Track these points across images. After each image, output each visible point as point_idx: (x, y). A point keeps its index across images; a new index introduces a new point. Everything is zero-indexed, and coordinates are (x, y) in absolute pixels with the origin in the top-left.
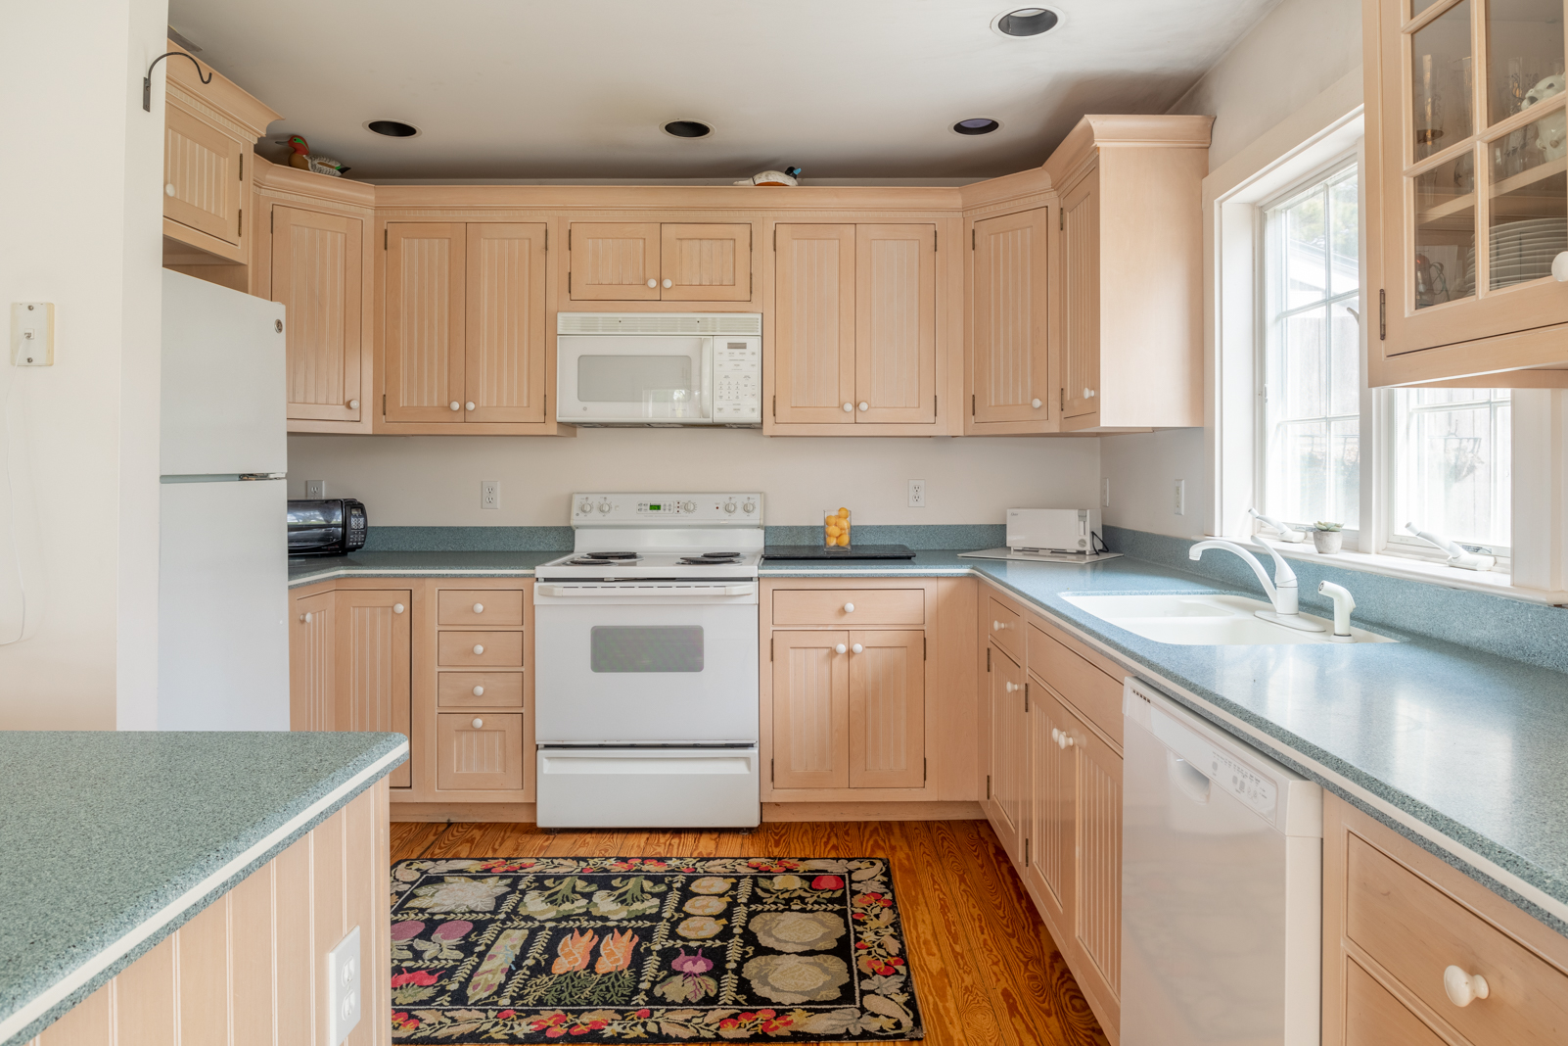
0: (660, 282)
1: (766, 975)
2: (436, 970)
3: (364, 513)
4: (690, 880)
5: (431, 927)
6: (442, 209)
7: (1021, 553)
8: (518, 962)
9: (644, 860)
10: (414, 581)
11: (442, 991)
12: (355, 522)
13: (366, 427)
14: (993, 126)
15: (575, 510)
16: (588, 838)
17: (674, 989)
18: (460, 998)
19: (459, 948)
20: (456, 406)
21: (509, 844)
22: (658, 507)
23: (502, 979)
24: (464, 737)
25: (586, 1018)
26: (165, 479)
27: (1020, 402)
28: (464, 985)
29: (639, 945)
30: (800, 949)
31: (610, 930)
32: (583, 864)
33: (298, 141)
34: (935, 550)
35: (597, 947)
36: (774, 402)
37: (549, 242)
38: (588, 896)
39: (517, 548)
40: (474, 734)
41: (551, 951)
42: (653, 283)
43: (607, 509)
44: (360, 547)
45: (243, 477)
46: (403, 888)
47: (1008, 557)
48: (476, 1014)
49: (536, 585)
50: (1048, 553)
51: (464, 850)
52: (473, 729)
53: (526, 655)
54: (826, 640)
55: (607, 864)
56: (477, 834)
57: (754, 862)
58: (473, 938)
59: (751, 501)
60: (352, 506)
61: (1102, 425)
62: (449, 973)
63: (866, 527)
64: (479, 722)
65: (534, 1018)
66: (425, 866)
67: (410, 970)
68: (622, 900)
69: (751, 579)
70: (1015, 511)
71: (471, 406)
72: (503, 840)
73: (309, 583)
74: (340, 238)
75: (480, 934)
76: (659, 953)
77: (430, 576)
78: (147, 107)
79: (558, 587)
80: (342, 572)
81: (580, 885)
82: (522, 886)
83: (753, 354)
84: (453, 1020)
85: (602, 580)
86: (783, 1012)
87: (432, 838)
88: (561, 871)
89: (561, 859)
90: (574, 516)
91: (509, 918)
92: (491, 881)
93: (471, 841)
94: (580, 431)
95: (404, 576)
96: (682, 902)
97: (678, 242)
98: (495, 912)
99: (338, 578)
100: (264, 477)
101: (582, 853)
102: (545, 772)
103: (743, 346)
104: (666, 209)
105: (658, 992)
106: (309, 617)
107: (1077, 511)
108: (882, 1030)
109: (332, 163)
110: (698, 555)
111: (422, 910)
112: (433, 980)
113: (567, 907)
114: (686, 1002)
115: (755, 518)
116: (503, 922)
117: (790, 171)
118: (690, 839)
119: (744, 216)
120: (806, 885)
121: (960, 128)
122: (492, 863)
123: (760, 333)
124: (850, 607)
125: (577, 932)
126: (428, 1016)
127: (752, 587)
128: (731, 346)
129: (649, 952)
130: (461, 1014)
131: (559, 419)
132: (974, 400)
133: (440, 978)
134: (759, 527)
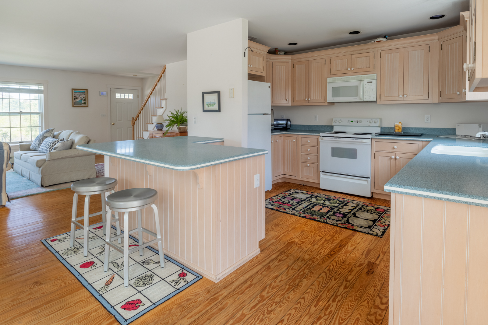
0: (351, 69)
1: (354, 220)
2: (291, 205)
3: (290, 121)
4: (348, 203)
5: (293, 199)
6: (304, 58)
7: (461, 137)
8: (306, 207)
9: (339, 198)
10: (297, 135)
11: (291, 207)
12: (289, 123)
13: (290, 104)
14: (443, 16)
15: (333, 122)
16: (330, 192)
17: (333, 217)
18: (294, 209)
19: (297, 203)
20: (307, 99)
21: (314, 190)
22: (352, 121)
23: (302, 208)
24: (306, 167)
25: (314, 217)
26: (249, 114)
27: (454, 93)
28: (295, 208)
29: (330, 210)
30: (364, 218)
31: (326, 207)
32: (326, 196)
33: (277, 49)
34: (433, 135)
35: (322, 208)
36: (380, 96)
37: (326, 62)
38: (324, 201)
39: (321, 130)
40: (308, 167)
41: (313, 207)
42: (349, 69)
43: (340, 122)
44: (290, 128)
45: (264, 114)
46: (291, 193)
47: (456, 138)
48: (295, 212)
49: (320, 137)
50: (469, 137)
51: (305, 190)
52: (307, 166)
53: (318, 152)
54: (389, 155)
55: (331, 197)
56: (308, 188)
57: (365, 203)
58: (300, 202)
59: (377, 120)
60: (288, 120)
61: (466, 99)
62: (293, 206)
63: (411, 128)
64: (309, 165)
65: (305, 214)
66: (296, 190)
67: (287, 204)
68: (331, 203)
69: (369, 139)
70: (459, 124)
71: (310, 99)
72: (313, 189)
73: (277, 134)
74: (285, 67)
75: (301, 202)
76: (333, 212)
77: (300, 134)
78: (245, 57)
79: (324, 138)
80: (284, 133)
81: (324, 199)
82: (312, 197)
83: (374, 84)
84: (291, 211)
85: (334, 137)
86: (353, 226)
87: (299, 187)
88: (321, 196)
89: (323, 195)
90: (333, 123)
91: (308, 201)
92: (307, 195)
93: (306, 189)
94: (335, 104)
95: (295, 134)
96: (343, 206)
97: (356, 59)
98: (305, 199)
99: (283, 134)
100: (267, 114)
101: (327, 194)
102: (322, 177)
103: (371, 82)
104: (352, 51)
105: (329, 217)
106: (277, 141)
107: (478, 125)
108: (373, 234)
109: (283, 52)
110: (361, 133)
111: (293, 196)
112: (290, 206)
113: (319, 202)
114: (334, 220)
115: (378, 124)
116: (306, 201)
117: (385, 37)
118: (353, 197)
119: (373, 50)
120: (374, 209)
121: (432, 18)
122: (309, 192)
123: (376, 79)
124: (396, 147)
125: (319, 206)
126: (287, 210)
127: (369, 141)
128: (368, 82)
129: (331, 211)
130: (293, 211)
131: (328, 101)
132: (441, 93)
133: (292, 206)
134: (379, 127)
